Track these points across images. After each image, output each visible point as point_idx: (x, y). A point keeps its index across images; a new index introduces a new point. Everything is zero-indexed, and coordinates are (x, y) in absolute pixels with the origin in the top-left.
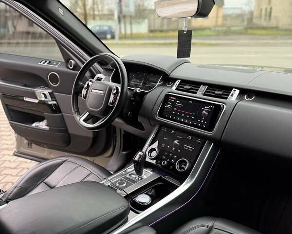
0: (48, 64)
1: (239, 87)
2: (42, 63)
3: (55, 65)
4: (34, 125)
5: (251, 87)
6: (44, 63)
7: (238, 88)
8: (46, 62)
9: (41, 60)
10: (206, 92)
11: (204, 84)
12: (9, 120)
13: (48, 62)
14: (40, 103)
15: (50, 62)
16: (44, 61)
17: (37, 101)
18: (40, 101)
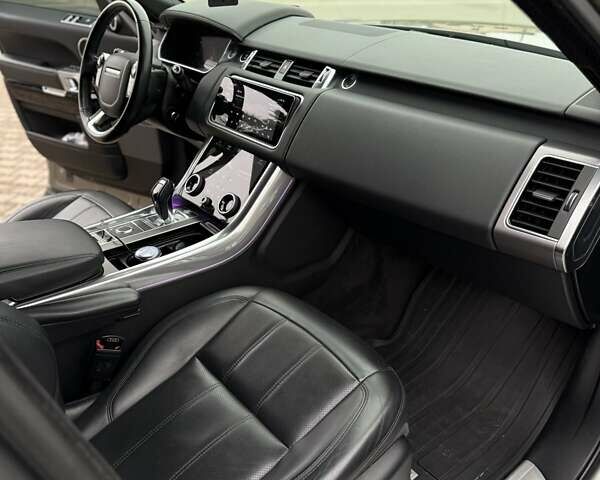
0: (77, 21)
1: (335, 63)
2: (67, 21)
3: (89, 23)
4: (65, 139)
5: (355, 63)
6: (71, 20)
7: (333, 66)
8: (74, 17)
9: (65, 13)
10: (289, 72)
11: (289, 58)
12: (26, 129)
13: (77, 18)
14: (70, 98)
15: (80, 18)
16: (71, 17)
17: (62, 94)
18: (69, 93)
